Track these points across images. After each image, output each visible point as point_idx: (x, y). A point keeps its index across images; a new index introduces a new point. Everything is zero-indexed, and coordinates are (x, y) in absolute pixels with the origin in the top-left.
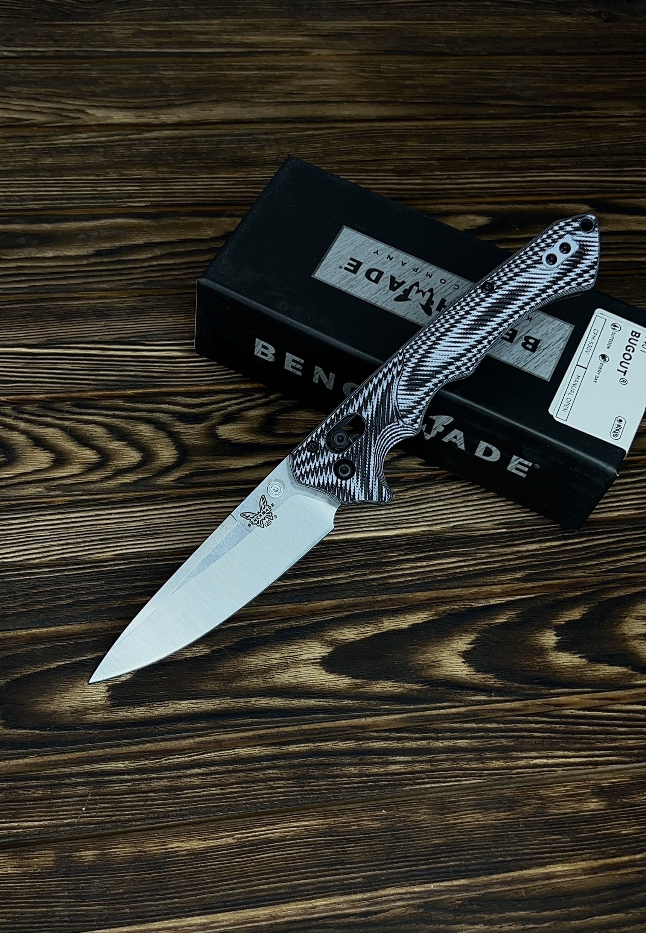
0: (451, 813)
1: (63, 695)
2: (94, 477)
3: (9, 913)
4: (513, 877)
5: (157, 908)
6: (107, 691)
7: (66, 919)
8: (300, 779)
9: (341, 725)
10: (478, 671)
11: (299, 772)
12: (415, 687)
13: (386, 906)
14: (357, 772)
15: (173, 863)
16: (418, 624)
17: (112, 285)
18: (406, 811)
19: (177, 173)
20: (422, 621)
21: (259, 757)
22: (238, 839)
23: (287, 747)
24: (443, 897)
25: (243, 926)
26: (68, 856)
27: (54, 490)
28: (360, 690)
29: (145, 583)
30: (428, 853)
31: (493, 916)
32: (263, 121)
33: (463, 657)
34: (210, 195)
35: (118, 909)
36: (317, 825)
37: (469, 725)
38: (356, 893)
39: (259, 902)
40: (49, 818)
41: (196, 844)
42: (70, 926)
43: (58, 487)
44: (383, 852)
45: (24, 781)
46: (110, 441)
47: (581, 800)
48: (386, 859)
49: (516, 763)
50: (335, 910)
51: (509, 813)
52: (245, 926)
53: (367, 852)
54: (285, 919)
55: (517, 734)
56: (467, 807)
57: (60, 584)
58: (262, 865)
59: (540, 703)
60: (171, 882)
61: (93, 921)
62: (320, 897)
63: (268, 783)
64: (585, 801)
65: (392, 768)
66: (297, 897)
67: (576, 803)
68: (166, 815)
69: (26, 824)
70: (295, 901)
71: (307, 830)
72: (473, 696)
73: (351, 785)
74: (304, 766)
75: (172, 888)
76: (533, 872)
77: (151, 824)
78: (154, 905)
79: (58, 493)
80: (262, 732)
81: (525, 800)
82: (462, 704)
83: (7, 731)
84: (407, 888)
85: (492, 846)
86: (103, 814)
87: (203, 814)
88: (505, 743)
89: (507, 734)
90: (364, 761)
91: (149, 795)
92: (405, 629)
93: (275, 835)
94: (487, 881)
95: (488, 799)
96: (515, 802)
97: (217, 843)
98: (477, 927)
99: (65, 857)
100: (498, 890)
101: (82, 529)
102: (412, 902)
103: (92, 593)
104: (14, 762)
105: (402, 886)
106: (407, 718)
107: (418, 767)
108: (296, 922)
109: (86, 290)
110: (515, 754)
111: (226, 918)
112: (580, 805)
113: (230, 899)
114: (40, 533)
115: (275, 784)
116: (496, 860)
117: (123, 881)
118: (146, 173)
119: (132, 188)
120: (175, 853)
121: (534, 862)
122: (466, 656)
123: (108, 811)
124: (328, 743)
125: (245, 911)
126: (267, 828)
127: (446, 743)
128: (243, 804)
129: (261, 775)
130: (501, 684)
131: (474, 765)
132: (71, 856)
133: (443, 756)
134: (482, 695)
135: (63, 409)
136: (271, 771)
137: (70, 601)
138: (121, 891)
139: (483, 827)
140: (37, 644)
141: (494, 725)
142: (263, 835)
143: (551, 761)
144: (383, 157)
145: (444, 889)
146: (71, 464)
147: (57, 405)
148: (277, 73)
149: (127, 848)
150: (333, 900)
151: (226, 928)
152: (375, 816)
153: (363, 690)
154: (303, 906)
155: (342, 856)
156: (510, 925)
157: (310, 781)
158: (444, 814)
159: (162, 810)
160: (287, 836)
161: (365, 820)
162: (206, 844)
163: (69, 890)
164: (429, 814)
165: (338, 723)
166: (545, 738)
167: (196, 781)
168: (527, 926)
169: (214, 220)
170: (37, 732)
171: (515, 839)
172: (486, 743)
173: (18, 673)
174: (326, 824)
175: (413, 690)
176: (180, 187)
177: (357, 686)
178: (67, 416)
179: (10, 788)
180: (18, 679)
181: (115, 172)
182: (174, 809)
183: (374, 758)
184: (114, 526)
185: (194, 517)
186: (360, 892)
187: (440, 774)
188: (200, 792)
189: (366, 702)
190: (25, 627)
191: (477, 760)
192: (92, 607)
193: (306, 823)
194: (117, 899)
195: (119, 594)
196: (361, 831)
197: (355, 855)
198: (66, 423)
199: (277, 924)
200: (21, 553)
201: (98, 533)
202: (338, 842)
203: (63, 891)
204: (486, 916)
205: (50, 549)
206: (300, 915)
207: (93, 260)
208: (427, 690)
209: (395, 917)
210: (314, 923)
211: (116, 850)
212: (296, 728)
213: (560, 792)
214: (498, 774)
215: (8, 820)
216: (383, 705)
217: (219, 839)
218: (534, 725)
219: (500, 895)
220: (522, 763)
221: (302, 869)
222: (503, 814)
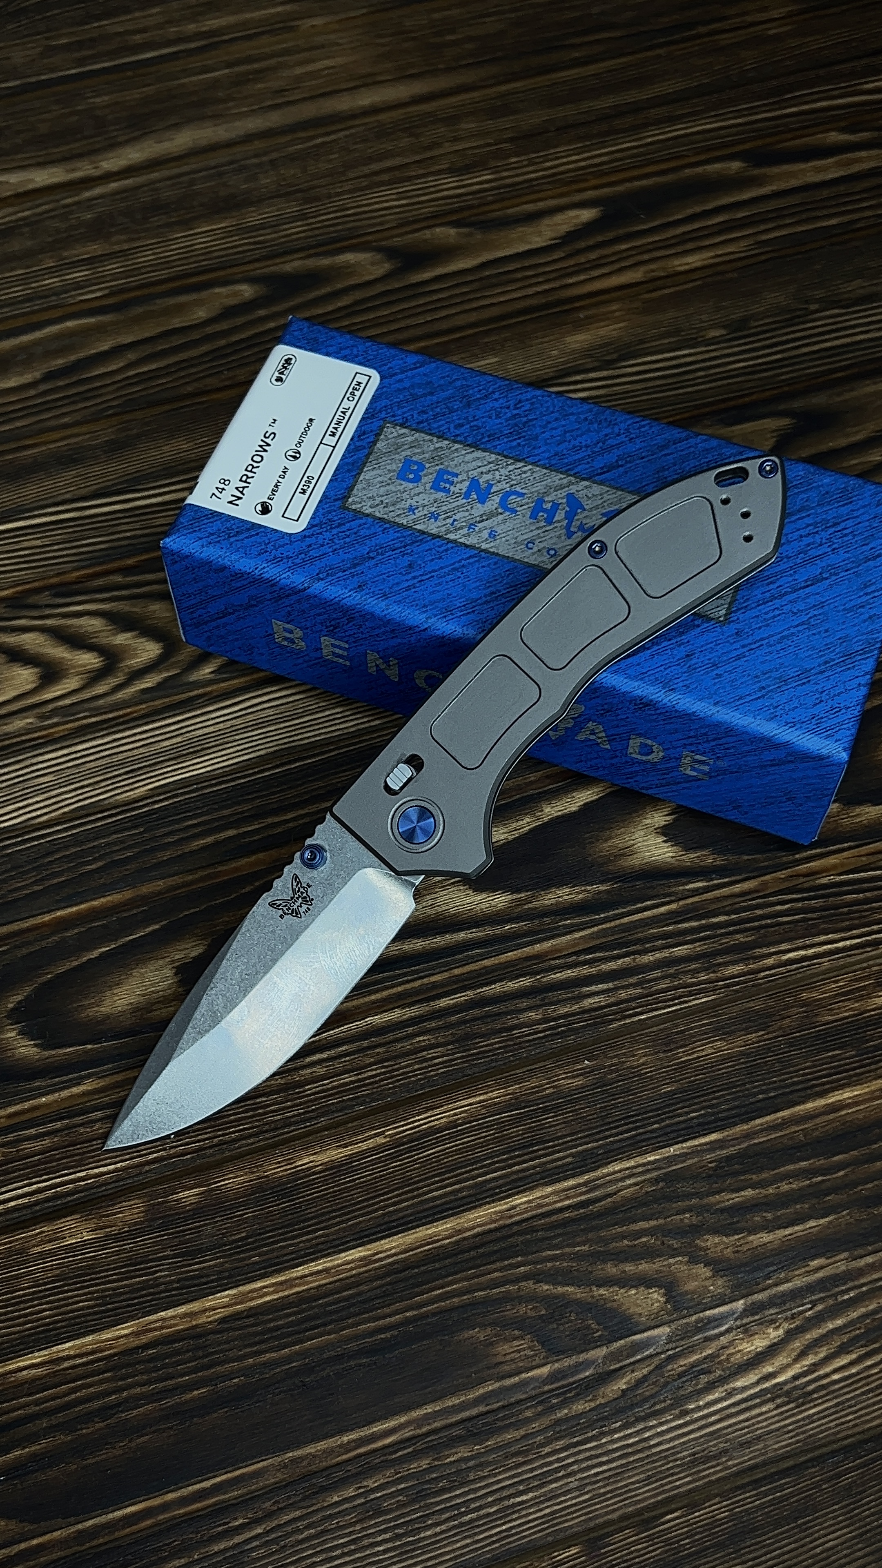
0: (681, 1047)
1: (115, 992)
2: (101, 689)
3: (97, 1291)
4: (783, 1118)
5: (297, 1248)
6: (176, 974)
7: (175, 1285)
8: (463, 1041)
9: (508, 959)
10: (688, 849)
11: (460, 1031)
12: (602, 888)
13: (611, 1189)
14: (540, 1017)
15: (307, 1185)
16: (592, 802)
17: (77, 417)
18: (615, 1056)
19: (139, 239)
20: (596, 797)
21: (401, 1022)
22: (390, 1136)
23: (437, 1002)
24: (690, 1162)
25: (419, 1250)
26: (163, 1202)
27: (49, 718)
28: (526, 907)
29: (200, 820)
30: (659, 1106)
31: (764, 1175)
32: (249, 138)
33: (664, 834)
34: (192, 260)
35: (244, 1259)
36: (497, 1098)
37: (686, 925)
38: (566, 1178)
39: (434, 1214)
40: (127, 1157)
41: (334, 1154)
42: (181, 1295)
43: (54, 712)
44: (595, 1116)
45: (83, 1115)
46: (114, 635)
47: (863, 995)
48: (602, 1126)
49: (761, 963)
50: (542, 1206)
51: (763, 1033)
52: (422, 1249)
53: (572, 1120)
54: (476, 1231)
55: (756, 924)
56: (701, 1035)
57: (83, 843)
58: (430, 1164)
59: (783, 876)
60: (309, 1211)
61: (212, 1281)
62: (518, 1193)
63: (419, 1055)
64: (869, 996)
65: (588, 1002)
66: (486, 1198)
67: (857, 1002)
68: (287, 1122)
69: (96, 1171)
70: (485, 1204)
71: (484, 1107)
72: (687, 884)
73: (535, 1036)
74: (465, 1022)
75: (313, 1218)
76: (810, 1105)
77: (268, 1139)
78: (291, 1245)
79: (55, 720)
80: (400, 989)
81: (783, 1010)
82: (673, 898)
83: (47, 1053)
84: (637, 1159)
85: (747, 1080)
86: (200, 1137)
87: (337, 1111)
88: (742, 940)
89: (742, 926)
90: (546, 1001)
91: (258, 1101)
92: (575, 812)
93: (442, 1121)
94: (748, 1129)
95: (730, 1019)
96: (769, 1016)
97: (363, 1146)
98: (743, 1193)
99: (159, 1203)
100: (765, 1139)
101: (99, 763)
102: (648, 1176)
103: (130, 847)
104: (65, 1093)
105: (629, 1158)
106: (598, 932)
107: (623, 994)
108: (490, 1231)
109: (42, 432)
110: (758, 951)
111: (394, 1244)
112: (862, 1003)
113: (394, 1217)
114: (42, 780)
115: (428, 1054)
116: (754, 1099)
117: (244, 1221)
118: (95, 249)
119: (78, 275)
120: (308, 1171)
121: (809, 1092)
122: (665, 831)
123: (206, 1133)
124: (493, 986)
125: (418, 1230)
126: (428, 1114)
127: (658, 955)
128: (390, 1088)
129: (407, 1045)
130: (723, 860)
131: (703, 977)
132: (166, 1202)
133: (658, 973)
134: (698, 881)
135: (40, 603)
136: (421, 1038)
137: (100, 864)
138: (243, 1235)
139: (729, 1058)
140: (66, 929)
141: (723, 918)
142: (425, 1124)
143: (811, 952)
144: (429, 154)
145: (690, 1151)
146: (65, 676)
147: (31, 600)
148: (256, 66)
149: (242, 1176)
150: (538, 1194)
151: (395, 1258)
152: (575, 1071)
153: (530, 905)
154: (497, 1209)
155: (538, 1132)
156: (790, 1183)
157: (477, 1041)
158: (671, 1050)
159: (279, 1117)
160: (459, 1119)
161: (563, 1079)
162: (347, 1151)
163: (172, 1246)
164: (652, 1055)
165: (503, 958)
166: (798, 921)
167: (320, 1070)
168: (815, 1180)
169: (204, 294)
170: (89, 1046)
171: (778, 1066)
172: (714, 945)
173: (48, 973)
174: (509, 1094)
175: (600, 892)
176: (146, 258)
177: (521, 902)
178: (48, 612)
179: (67, 1128)
180: (50, 981)
181: (51, 257)
182: (296, 1112)
183: (560, 994)
184: (141, 750)
185: (251, 717)
186: (573, 1176)
187: (657, 998)
188: (328, 1084)
189: (537, 922)
190: (45, 910)
191: (706, 969)
192: (132, 867)
193: (482, 1098)
194: (239, 1247)
195: (166, 841)
196: (559, 1093)
197: (558, 1127)
198: (49, 622)
199: (465, 1239)
200: (21, 812)
201: (121, 764)
202: (529, 1115)
203: (164, 1249)
204: (754, 1177)
205: (58, 799)
206: (495, 1221)
207: (43, 387)
208: (620, 888)
209: (626, 1200)
210: (516, 1228)
211: (227, 1182)
212: (446, 975)
213: (831, 990)
214: (738, 983)
215: (71, 1171)
216: (561, 920)
217: (366, 1141)
218: (779, 908)
219: (769, 1145)
220: (770, 961)
221: (485, 1160)
222: (754, 1035)
